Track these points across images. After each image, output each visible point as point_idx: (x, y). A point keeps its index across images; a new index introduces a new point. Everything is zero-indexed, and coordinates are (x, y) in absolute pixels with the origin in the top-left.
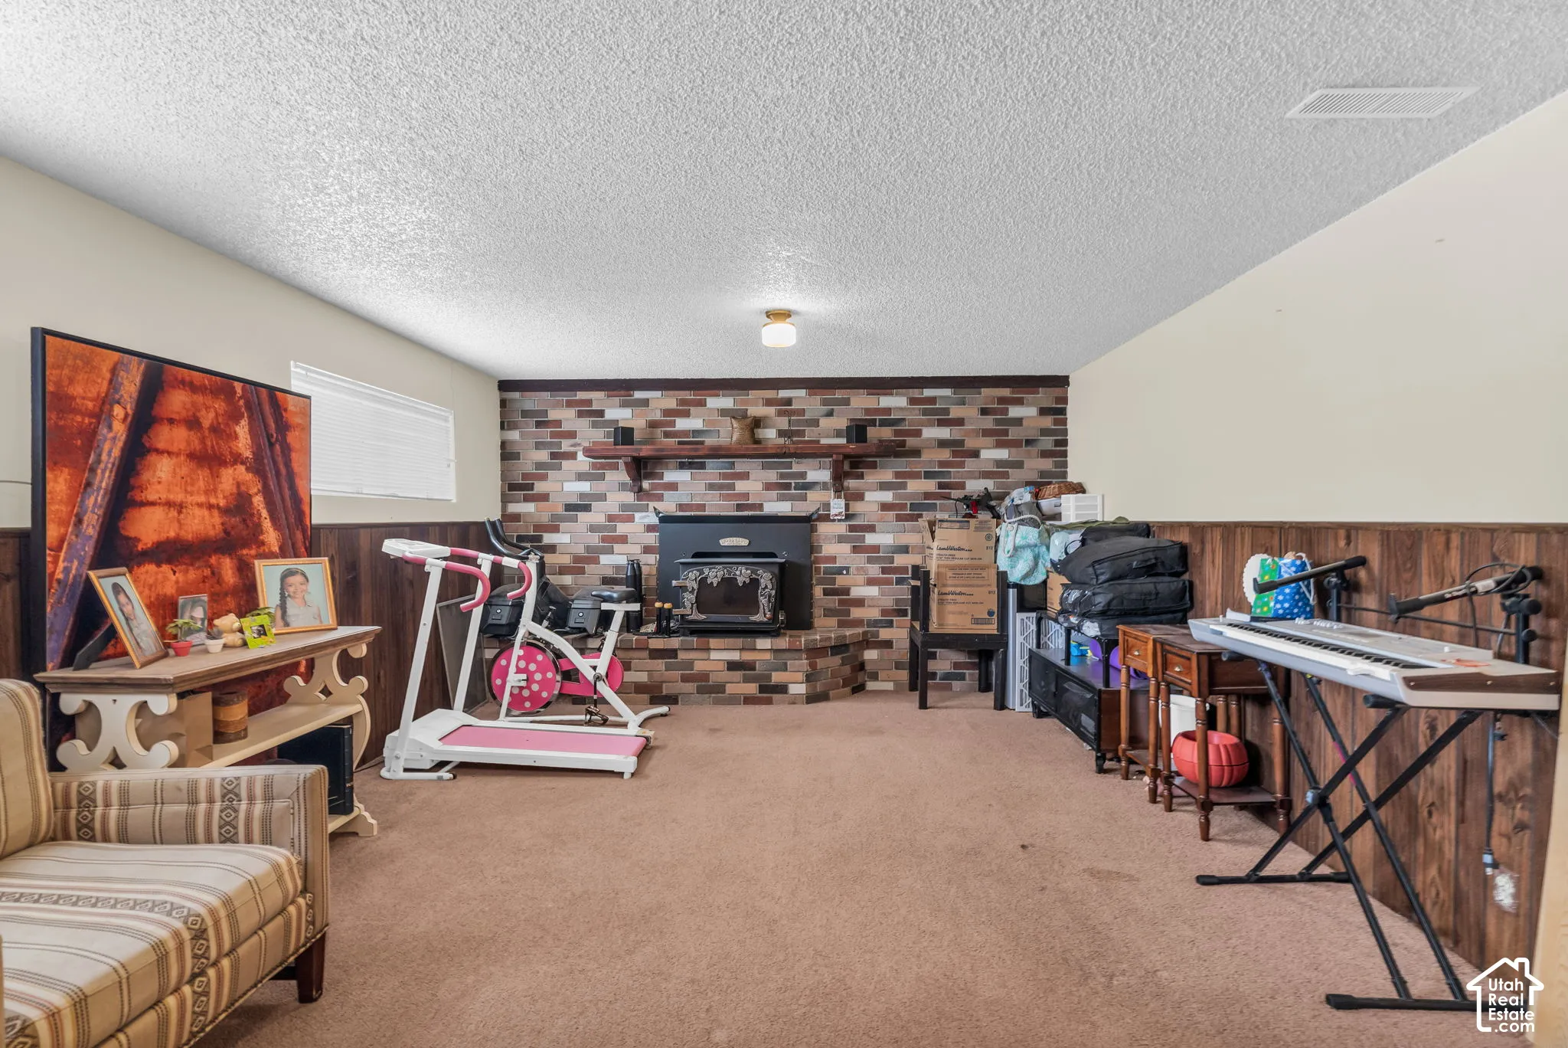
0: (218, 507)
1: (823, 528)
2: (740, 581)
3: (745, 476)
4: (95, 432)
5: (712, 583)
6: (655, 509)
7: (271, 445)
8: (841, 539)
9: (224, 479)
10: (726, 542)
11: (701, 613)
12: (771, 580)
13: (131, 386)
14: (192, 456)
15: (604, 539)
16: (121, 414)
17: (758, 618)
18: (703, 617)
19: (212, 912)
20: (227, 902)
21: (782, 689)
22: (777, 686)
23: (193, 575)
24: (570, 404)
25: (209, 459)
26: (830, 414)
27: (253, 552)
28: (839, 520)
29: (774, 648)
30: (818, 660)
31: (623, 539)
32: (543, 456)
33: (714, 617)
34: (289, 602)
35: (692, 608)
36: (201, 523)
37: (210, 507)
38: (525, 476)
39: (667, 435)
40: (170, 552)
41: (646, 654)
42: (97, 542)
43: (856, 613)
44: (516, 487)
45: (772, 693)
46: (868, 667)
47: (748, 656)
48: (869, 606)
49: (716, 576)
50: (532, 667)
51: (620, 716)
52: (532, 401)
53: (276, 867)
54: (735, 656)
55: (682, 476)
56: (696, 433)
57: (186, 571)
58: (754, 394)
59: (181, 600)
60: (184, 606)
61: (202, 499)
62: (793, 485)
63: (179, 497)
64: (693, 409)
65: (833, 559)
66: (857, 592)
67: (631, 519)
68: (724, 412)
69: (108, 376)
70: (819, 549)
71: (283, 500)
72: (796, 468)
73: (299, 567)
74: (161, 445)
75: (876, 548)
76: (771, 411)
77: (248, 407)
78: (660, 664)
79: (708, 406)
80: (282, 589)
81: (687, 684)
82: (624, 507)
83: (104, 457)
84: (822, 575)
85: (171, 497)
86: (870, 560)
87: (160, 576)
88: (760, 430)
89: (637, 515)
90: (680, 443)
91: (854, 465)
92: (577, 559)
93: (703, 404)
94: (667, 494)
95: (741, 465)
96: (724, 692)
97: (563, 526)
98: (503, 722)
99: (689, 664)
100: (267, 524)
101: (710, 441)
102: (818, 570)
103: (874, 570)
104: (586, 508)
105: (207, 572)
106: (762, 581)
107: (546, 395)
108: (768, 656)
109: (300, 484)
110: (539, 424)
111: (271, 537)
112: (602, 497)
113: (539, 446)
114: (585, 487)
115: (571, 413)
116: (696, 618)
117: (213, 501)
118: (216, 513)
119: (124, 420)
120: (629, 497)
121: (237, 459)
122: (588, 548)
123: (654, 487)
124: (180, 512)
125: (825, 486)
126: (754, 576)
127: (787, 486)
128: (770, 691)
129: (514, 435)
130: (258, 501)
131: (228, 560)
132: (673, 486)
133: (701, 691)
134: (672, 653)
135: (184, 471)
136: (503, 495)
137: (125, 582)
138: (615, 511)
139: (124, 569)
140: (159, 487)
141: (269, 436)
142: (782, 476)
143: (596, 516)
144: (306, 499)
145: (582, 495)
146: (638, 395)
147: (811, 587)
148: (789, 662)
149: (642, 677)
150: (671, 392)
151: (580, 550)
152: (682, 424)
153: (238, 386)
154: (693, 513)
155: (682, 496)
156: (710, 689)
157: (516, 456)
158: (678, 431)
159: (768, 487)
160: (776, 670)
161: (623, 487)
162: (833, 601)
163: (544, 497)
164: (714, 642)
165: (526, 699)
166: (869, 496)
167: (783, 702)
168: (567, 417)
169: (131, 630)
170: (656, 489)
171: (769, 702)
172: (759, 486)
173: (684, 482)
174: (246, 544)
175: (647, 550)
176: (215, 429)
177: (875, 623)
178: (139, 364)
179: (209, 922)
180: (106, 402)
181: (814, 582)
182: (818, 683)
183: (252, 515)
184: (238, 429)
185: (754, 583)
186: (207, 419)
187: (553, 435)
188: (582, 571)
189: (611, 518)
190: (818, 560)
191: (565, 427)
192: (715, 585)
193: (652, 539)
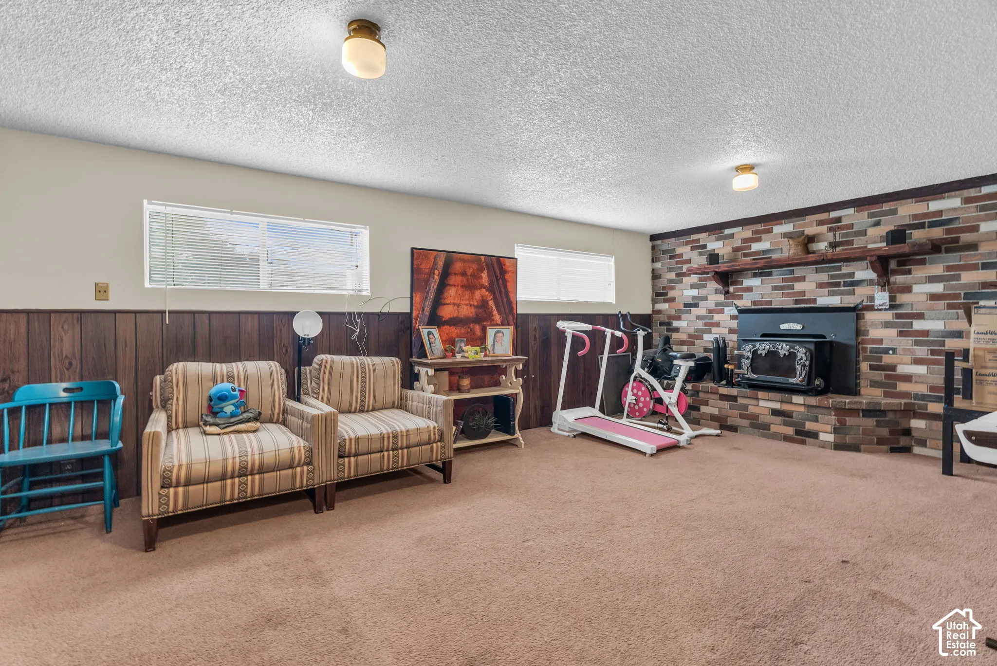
0: (474, 305)
1: (869, 316)
2: (782, 353)
3: (802, 279)
4: (428, 280)
5: (761, 354)
6: (735, 305)
7: (497, 280)
8: (887, 325)
9: (476, 294)
10: (785, 327)
11: (754, 374)
12: (805, 353)
13: (441, 263)
14: (463, 286)
15: (706, 324)
16: (438, 273)
17: (796, 380)
18: (756, 376)
19: (402, 432)
20: (408, 431)
21: (814, 435)
22: (810, 432)
23: (463, 331)
24: (687, 243)
25: (470, 287)
26: (877, 224)
27: (489, 323)
28: (885, 310)
29: (806, 403)
30: (847, 418)
31: (717, 325)
32: (672, 275)
33: (763, 377)
34: (496, 344)
35: (747, 370)
36: (466, 311)
37: (471, 305)
38: (664, 288)
39: (745, 255)
40: (454, 322)
41: (717, 397)
42: (429, 317)
43: (902, 387)
44: (659, 295)
45: (807, 437)
46: (915, 434)
47: (787, 407)
48: (916, 382)
49: (764, 349)
50: (640, 393)
51: (683, 429)
52: (666, 245)
53: (429, 428)
54: (777, 406)
55: (755, 282)
56: (765, 252)
57: (461, 329)
58: (809, 219)
59: (456, 340)
60: (457, 342)
61: (467, 302)
62: (842, 283)
63: (458, 302)
64: (763, 236)
65: (881, 341)
66: (904, 369)
67: (722, 312)
68: (786, 235)
69: (433, 260)
70: (866, 333)
71: (503, 303)
72: (845, 270)
73: (502, 330)
74: (451, 282)
75: (926, 333)
76: (824, 229)
77: (487, 265)
78: (726, 404)
79: (774, 232)
80: (494, 338)
81: (744, 420)
82: (717, 304)
83: (432, 288)
84: (869, 354)
85: (455, 301)
86: (917, 343)
87: (451, 331)
88: (814, 245)
89: (726, 309)
90: (754, 259)
91: (901, 263)
92: (690, 336)
93: (770, 231)
94: (745, 294)
95: (799, 272)
96: (769, 430)
97: (683, 316)
98: (624, 421)
99: (746, 407)
100: (495, 312)
101: (775, 256)
102: (865, 349)
103: (922, 352)
104: (696, 305)
105: (469, 330)
106: (798, 354)
107: (674, 240)
108: (802, 409)
109: (511, 295)
110: (671, 257)
111: (497, 317)
112: (705, 298)
113: (670, 270)
114: (695, 292)
115: (687, 248)
116: (750, 376)
117: (472, 303)
118: (473, 308)
119: (438, 275)
120: (721, 298)
121: (482, 286)
122: (696, 330)
123: (736, 290)
124: (458, 307)
125: (871, 282)
126: (792, 350)
127: (837, 284)
128: (803, 436)
129: (658, 265)
130: (491, 303)
131: (478, 326)
132: (750, 289)
133: (752, 426)
134: (734, 398)
135: (460, 292)
136: (653, 299)
137: (435, 331)
138: (712, 307)
139: (436, 327)
140: (450, 298)
141: (496, 277)
142: (832, 277)
143: (701, 311)
144: (515, 302)
145: (693, 298)
146: (727, 232)
147: (857, 363)
148: (820, 416)
149: (715, 411)
150: (748, 227)
151: (692, 331)
152: (756, 247)
153: (483, 258)
154: (763, 307)
155: (755, 296)
156: (759, 427)
157: (659, 277)
158: (753, 252)
159: (820, 285)
160: (809, 420)
161: (717, 291)
162: (879, 376)
163: (673, 300)
164: (761, 394)
165: (637, 411)
166: (916, 288)
167: (814, 445)
168: (685, 251)
169: (431, 347)
170: (738, 292)
171: (803, 443)
172: (813, 286)
173: (757, 286)
174: (485, 320)
175: (732, 331)
176: (473, 275)
177: (923, 397)
178: (444, 255)
179: (400, 434)
180: (432, 269)
181: (861, 359)
182: (847, 436)
183: (489, 309)
184: (482, 275)
185: (792, 356)
186: (469, 272)
187: (678, 263)
188: (693, 344)
189: (710, 311)
190: (864, 342)
191: (685, 257)
192: (763, 355)
193: (734, 324)
